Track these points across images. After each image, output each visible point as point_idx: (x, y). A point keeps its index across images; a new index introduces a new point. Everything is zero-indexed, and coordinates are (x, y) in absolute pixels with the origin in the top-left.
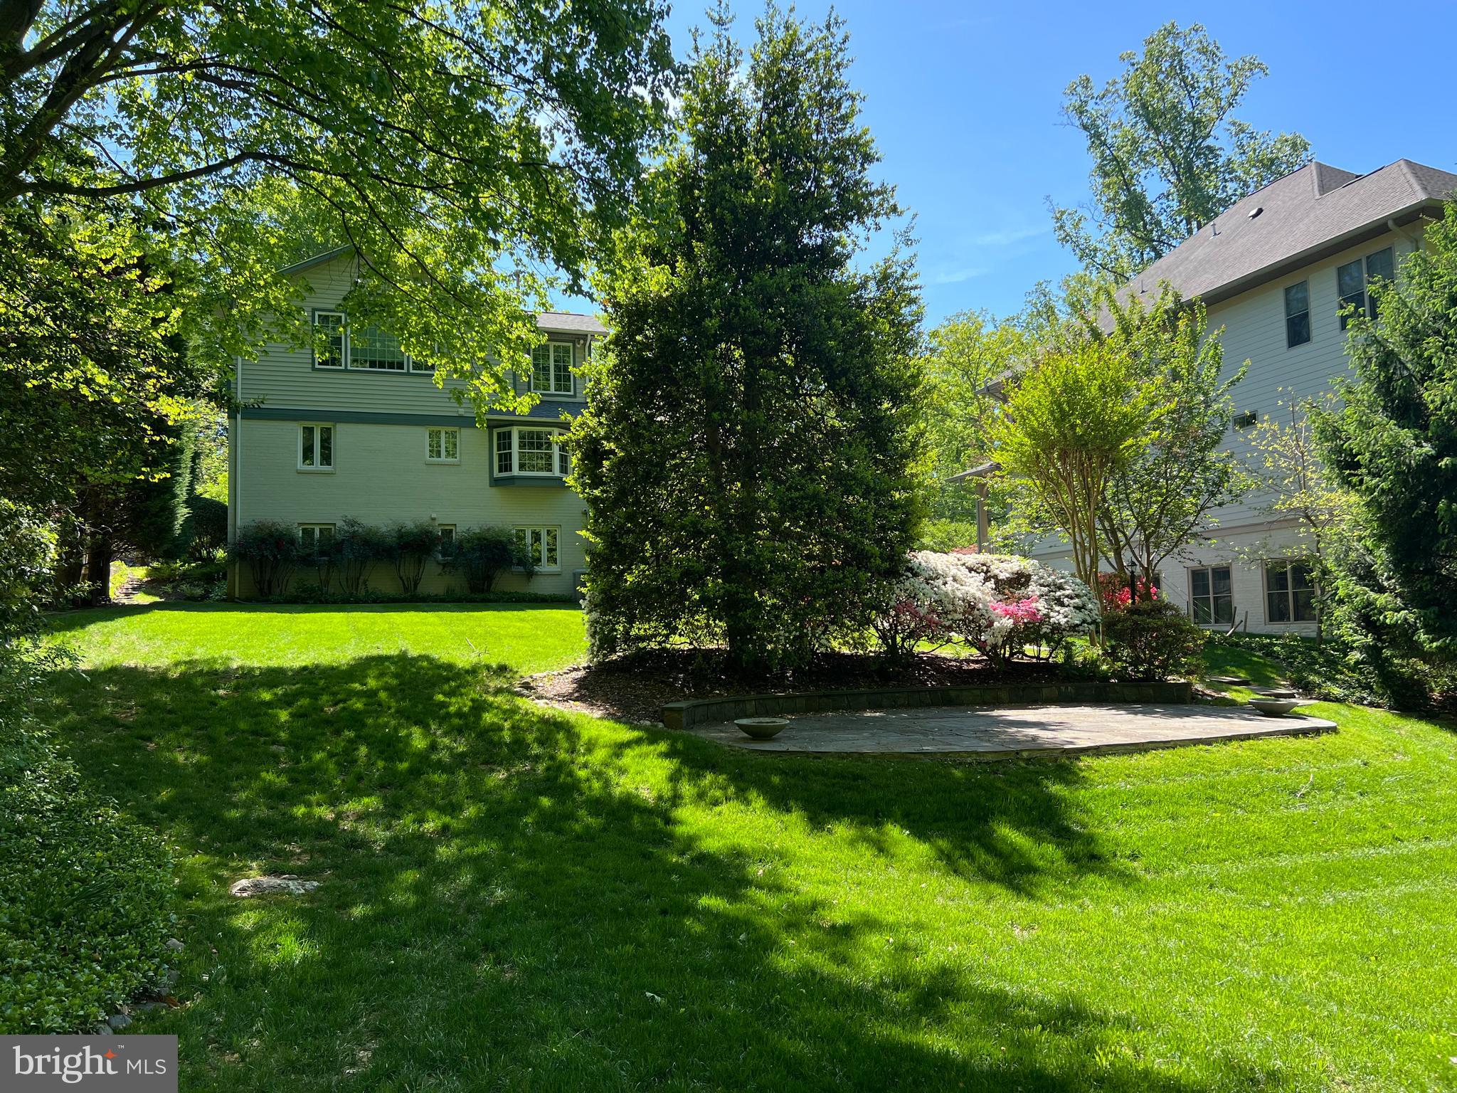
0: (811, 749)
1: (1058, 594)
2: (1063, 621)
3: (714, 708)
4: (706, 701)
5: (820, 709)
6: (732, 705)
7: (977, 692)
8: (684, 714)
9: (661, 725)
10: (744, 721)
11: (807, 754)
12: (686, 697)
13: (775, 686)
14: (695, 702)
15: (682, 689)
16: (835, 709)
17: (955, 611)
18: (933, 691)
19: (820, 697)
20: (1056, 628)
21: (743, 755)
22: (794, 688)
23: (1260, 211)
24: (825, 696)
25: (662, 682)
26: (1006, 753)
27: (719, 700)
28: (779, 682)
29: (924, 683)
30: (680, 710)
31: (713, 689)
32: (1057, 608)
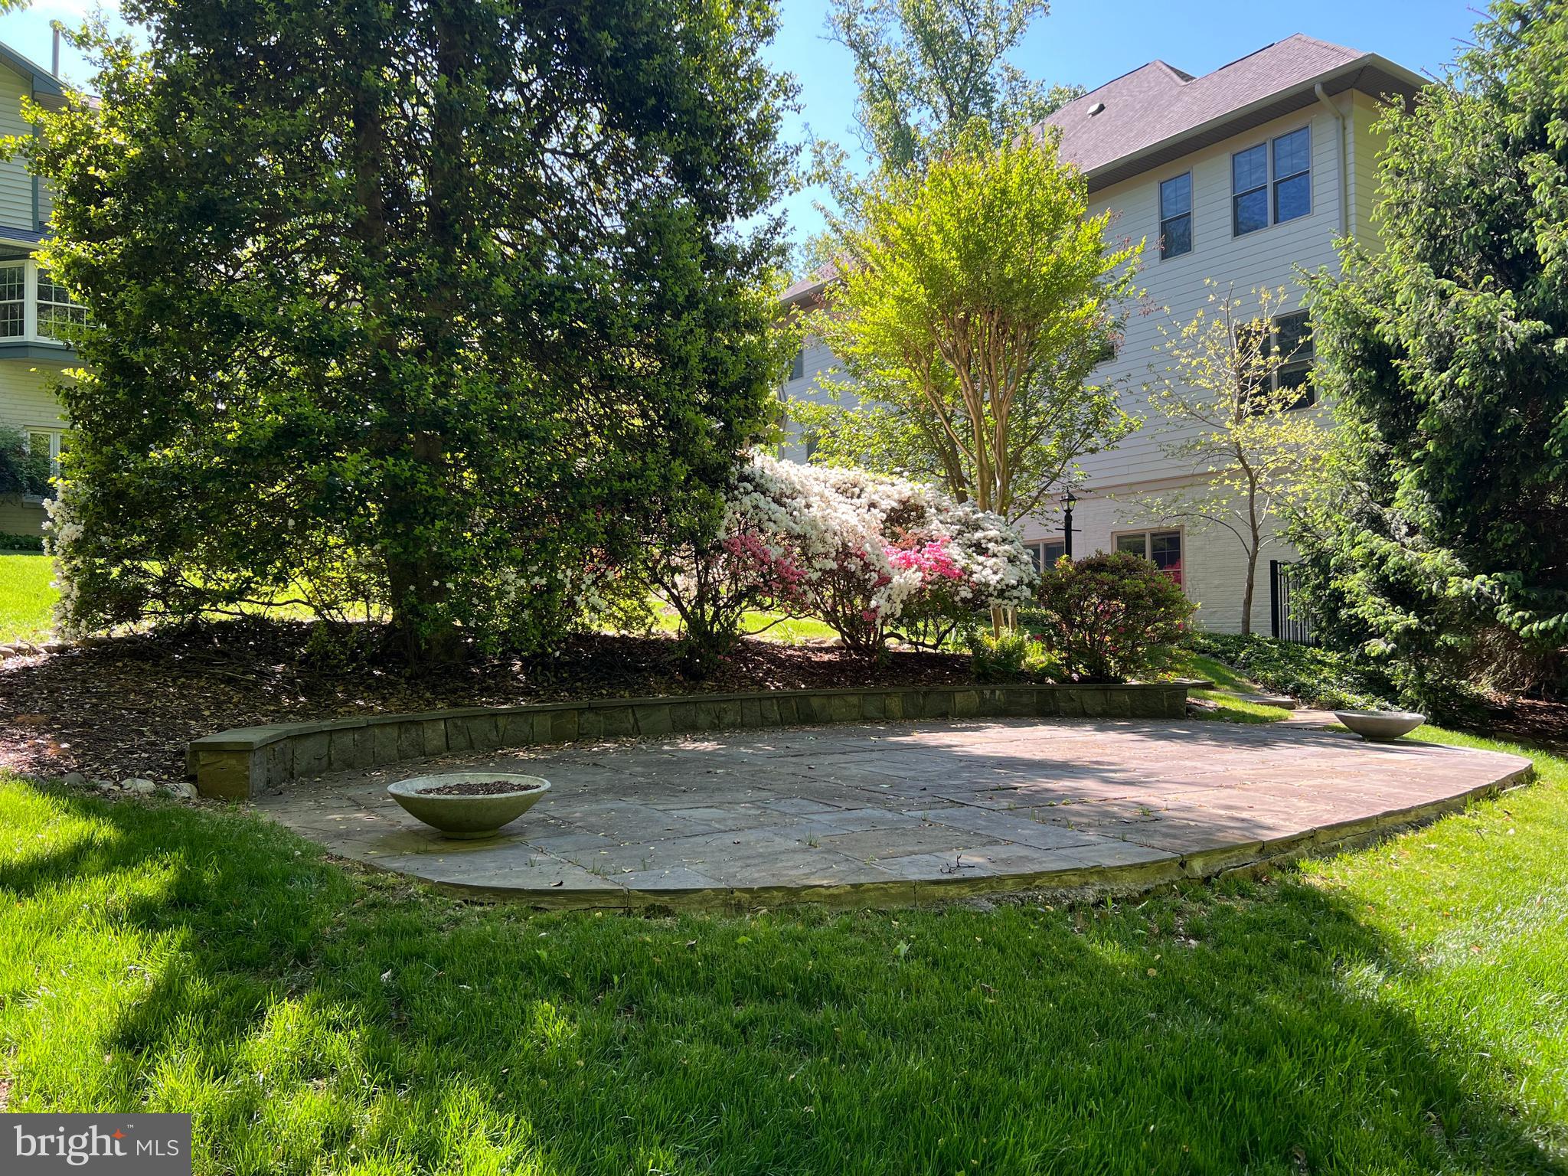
0: (635, 879)
1: (979, 535)
2: (993, 579)
3: (347, 739)
4: (327, 724)
5: (582, 737)
6: (393, 732)
7: (854, 700)
8: (252, 760)
9: (186, 790)
10: (413, 786)
11: (623, 900)
12: (280, 715)
13: (485, 690)
14: (294, 726)
15: (276, 698)
16: (611, 735)
17: (826, 555)
18: (779, 698)
19: (581, 711)
20: (981, 592)
21: (411, 904)
22: (527, 692)
23: (1101, 108)
24: (590, 709)
25: (229, 681)
26: (1160, 866)
27: (361, 720)
28: (498, 684)
29: (760, 683)
30: (244, 750)
31: (352, 696)
32: (981, 559)
